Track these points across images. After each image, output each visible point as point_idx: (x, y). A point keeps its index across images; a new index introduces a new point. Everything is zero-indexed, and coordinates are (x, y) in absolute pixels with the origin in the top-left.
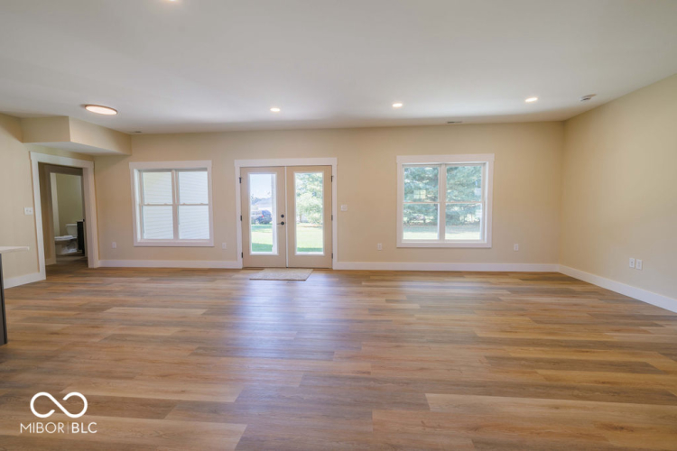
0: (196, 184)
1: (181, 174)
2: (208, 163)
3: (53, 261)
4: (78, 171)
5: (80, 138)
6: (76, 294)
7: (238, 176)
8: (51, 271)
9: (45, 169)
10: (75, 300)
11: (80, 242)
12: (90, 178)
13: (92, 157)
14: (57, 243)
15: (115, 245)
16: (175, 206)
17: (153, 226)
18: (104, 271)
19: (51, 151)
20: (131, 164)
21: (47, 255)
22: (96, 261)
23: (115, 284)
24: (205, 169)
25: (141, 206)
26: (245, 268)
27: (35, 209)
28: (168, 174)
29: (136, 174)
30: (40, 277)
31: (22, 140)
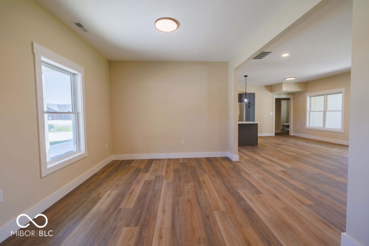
0: (336, 101)
1: (329, 96)
2: (343, 90)
3: (279, 131)
4: (288, 99)
5: (286, 89)
9: (278, 101)
11: (288, 126)
12: (292, 102)
13: (293, 94)
14: (284, 126)
15: (298, 127)
16: (325, 112)
18: (293, 137)
19: (280, 94)
20: (306, 94)
21: (276, 129)
22: (292, 133)
24: (341, 93)
25: (310, 112)
27: (273, 114)
28: (322, 97)
29: (308, 98)
30: (273, 134)
31: (272, 92)
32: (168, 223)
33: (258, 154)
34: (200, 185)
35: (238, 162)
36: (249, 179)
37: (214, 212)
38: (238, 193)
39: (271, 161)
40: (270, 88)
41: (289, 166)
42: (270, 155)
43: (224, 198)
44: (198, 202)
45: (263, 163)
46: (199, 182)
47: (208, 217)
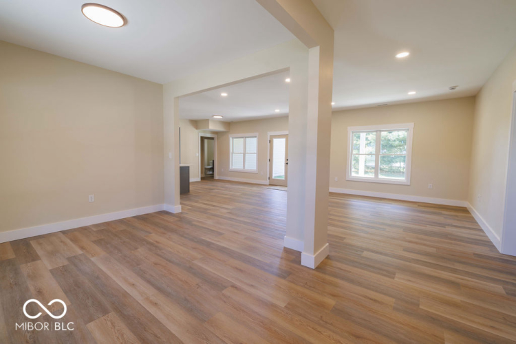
0: (252, 143)
1: (247, 139)
2: (257, 134)
3: (204, 176)
4: (212, 138)
5: (213, 127)
6: (208, 185)
7: (269, 140)
8: (202, 179)
9: (203, 139)
10: (206, 187)
11: (212, 169)
12: (216, 141)
13: (217, 133)
14: (206, 169)
15: (222, 170)
16: (244, 154)
17: (236, 163)
18: (219, 180)
19: (204, 132)
20: (230, 135)
21: (202, 173)
22: (216, 177)
23: (220, 184)
24: (256, 137)
25: (232, 154)
26: (270, 185)
27: (199, 154)
28: (242, 139)
29: (231, 139)
30: (199, 179)
31: (197, 129)
32: (151, 292)
33: (197, 202)
34: (156, 247)
35: (181, 213)
36: (204, 226)
37: (194, 262)
38: (204, 240)
39: (214, 206)
40: (196, 123)
41: (230, 207)
42: (208, 200)
43: (194, 248)
44: (170, 261)
45: (207, 209)
46: (151, 244)
47: (190, 267)
